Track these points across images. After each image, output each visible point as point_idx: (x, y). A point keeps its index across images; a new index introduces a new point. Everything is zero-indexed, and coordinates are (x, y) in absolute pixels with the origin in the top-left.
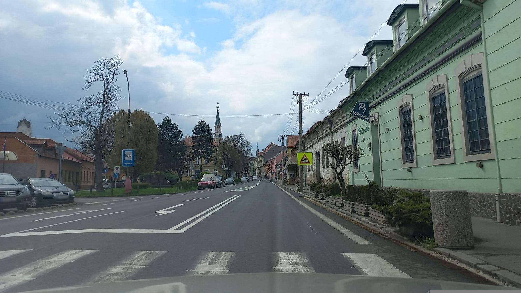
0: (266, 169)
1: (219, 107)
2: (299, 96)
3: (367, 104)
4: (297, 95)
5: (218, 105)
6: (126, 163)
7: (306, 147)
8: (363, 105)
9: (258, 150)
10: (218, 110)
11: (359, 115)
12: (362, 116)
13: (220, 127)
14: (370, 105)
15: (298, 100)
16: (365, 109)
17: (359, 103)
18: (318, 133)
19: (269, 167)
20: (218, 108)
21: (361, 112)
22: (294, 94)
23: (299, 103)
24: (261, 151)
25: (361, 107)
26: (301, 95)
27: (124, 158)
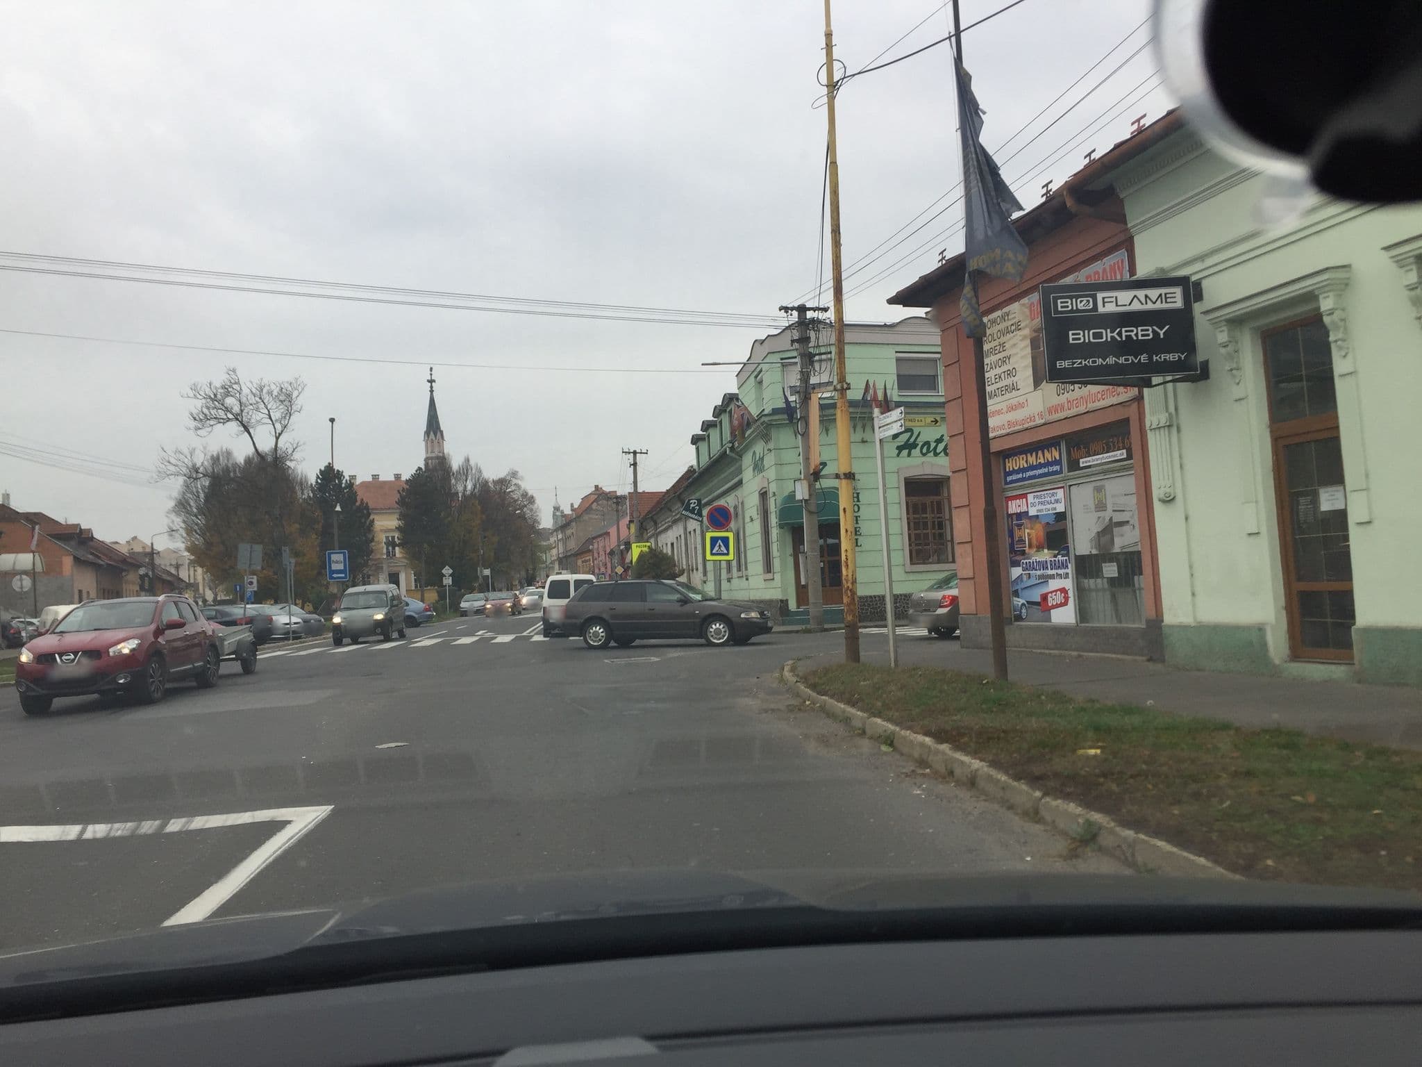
0: (583, 562)
1: (434, 381)
2: (632, 454)
3: (699, 501)
4: (629, 453)
5: (431, 374)
6: (335, 575)
7: (660, 529)
8: (695, 503)
9: (557, 509)
10: (432, 391)
11: (690, 515)
12: (694, 516)
13: (441, 440)
14: (703, 502)
15: (630, 461)
16: (698, 507)
17: (689, 500)
18: (671, 511)
19: (591, 558)
20: (433, 384)
21: (692, 511)
22: (623, 452)
23: (632, 467)
24: (568, 511)
25: (692, 505)
26: (635, 453)
27: (330, 567)
